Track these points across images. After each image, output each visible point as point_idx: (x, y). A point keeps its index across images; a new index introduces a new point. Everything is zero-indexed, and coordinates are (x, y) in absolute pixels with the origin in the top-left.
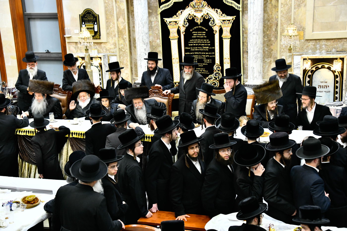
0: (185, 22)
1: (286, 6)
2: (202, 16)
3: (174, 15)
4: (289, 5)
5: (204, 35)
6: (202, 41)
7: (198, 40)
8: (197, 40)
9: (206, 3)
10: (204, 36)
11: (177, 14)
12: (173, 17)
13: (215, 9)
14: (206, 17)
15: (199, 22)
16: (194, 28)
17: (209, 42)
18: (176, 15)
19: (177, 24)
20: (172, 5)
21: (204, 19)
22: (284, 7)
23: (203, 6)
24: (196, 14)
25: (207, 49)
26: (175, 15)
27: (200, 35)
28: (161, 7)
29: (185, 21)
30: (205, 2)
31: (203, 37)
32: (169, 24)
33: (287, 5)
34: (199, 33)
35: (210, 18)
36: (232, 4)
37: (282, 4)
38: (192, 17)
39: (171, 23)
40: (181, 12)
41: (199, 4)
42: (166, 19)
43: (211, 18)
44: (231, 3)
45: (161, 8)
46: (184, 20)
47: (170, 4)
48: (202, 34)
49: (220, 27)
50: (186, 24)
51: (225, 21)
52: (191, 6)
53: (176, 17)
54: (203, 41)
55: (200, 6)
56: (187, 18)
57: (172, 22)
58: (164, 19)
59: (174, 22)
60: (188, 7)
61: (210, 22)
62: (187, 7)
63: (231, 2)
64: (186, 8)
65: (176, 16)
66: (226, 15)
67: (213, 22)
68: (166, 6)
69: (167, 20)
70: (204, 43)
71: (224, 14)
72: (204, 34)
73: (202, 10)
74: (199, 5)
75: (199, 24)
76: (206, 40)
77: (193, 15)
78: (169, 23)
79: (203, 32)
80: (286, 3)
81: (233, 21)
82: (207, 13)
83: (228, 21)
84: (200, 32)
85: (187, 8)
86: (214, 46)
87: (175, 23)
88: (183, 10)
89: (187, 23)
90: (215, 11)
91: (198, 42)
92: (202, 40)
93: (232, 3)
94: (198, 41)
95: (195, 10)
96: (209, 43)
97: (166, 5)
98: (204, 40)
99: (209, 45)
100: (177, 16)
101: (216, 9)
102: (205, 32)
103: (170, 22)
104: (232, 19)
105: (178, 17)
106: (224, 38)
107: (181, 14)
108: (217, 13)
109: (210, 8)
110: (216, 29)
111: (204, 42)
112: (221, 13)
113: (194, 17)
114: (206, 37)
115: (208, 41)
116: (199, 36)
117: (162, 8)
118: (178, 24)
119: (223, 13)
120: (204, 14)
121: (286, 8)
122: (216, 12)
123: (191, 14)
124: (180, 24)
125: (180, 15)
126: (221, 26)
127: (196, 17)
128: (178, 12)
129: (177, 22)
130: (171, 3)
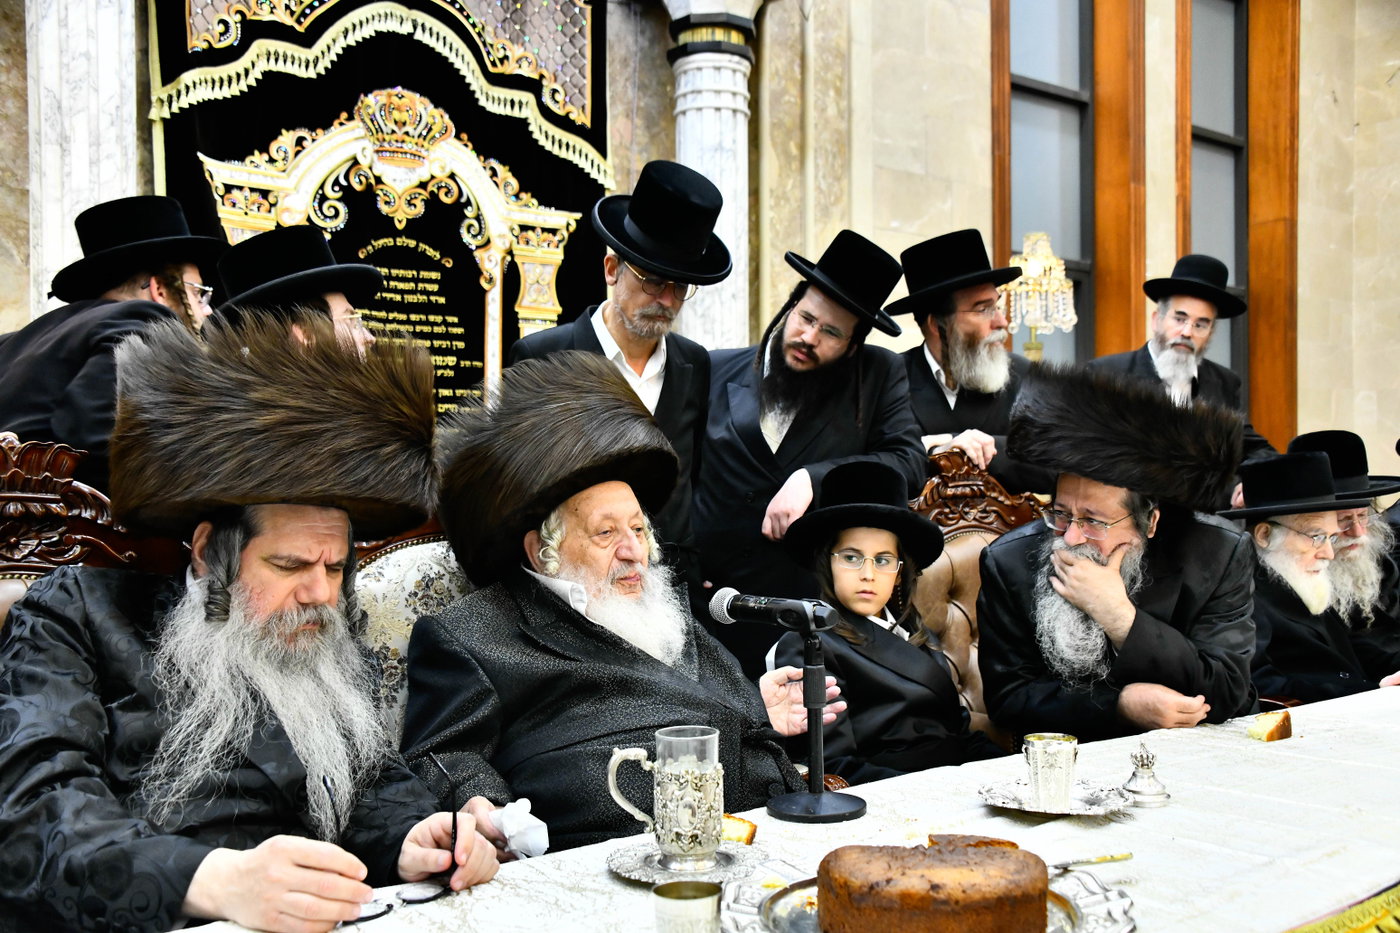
0: (325, 206)
1: (782, 202)
2: (423, 185)
3: (256, 153)
4: (794, 205)
5: (435, 287)
6: (414, 324)
7: (391, 316)
8: (382, 314)
9: (446, 117)
10: (428, 293)
11: (273, 147)
12: (248, 160)
13: (485, 159)
14: (446, 194)
15: (402, 215)
16: (373, 247)
17: (460, 331)
18: (265, 149)
19: (267, 205)
20: (249, 87)
21: (433, 202)
22: (777, 204)
23: (430, 130)
24: (383, 169)
25: (446, 367)
26: (261, 152)
27: (401, 286)
28: (188, 77)
29: (323, 199)
30: (441, 111)
31: (423, 298)
32: (222, 197)
33: (787, 200)
34: (398, 279)
35: (463, 200)
36: (571, 149)
37: (772, 191)
38: (367, 178)
39: (235, 193)
40: (300, 141)
41: (404, 117)
42: (210, 164)
43: (468, 200)
44: (568, 145)
45: (187, 88)
46: (322, 187)
47: (238, 75)
48: (416, 280)
49: (509, 258)
50: (333, 212)
51: (530, 233)
52: (363, 121)
53: (268, 166)
54: (421, 323)
55: (409, 128)
56: (343, 182)
57: (241, 188)
58: (201, 156)
59: (252, 190)
60: (351, 118)
61: (467, 222)
62: (344, 115)
63: (564, 142)
64: (336, 123)
65: (265, 157)
66: (535, 201)
67: (475, 223)
68: (213, 82)
69: (219, 172)
70: (431, 336)
71: (526, 192)
72: (430, 281)
73: (424, 153)
74: (404, 124)
75: (400, 227)
76: (439, 319)
77: (371, 168)
78: (222, 192)
79: (424, 274)
80: (784, 193)
81: (566, 235)
82: (448, 173)
83: (546, 234)
84: (401, 273)
85: (341, 124)
86: (481, 358)
87: (256, 196)
88: (312, 129)
89: (341, 207)
90: (485, 168)
91: (389, 327)
92: (413, 317)
93: (571, 144)
94: (394, 321)
95: (377, 148)
96: (457, 337)
97: (217, 79)
98: (432, 318)
99: (461, 345)
100: (272, 161)
101: (494, 163)
102: (435, 275)
103: (229, 188)
104: (565, 224)
105: (280, 164)
106: (526, 320)
107: (297, 153)
108: (495, 182)
109: (466, 145)
110: (491, 264)
111: (427, 329)
112: (515, 184)
113: (373, 181)
114: (442, 300)
115: (453, 325)
116: (396, 291)
117: (191, 85)
118: (273, 209)
119: (523, 188)
120: (433, 177)
121: (786, 210)
122: (491, 177)
123: (364, 163)
124: (287, 210)
125: (291, 154)
126: (510, 252)
127: (382, 183)
128: (280, 138)
129: (272, 199)
130: (242, 73)
